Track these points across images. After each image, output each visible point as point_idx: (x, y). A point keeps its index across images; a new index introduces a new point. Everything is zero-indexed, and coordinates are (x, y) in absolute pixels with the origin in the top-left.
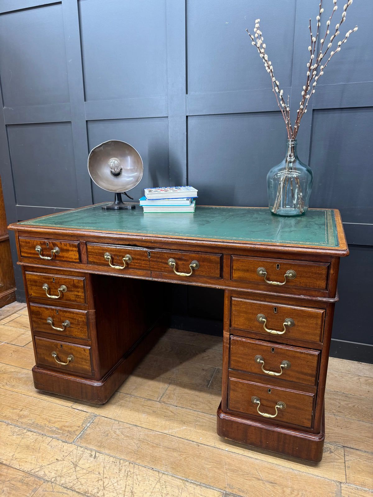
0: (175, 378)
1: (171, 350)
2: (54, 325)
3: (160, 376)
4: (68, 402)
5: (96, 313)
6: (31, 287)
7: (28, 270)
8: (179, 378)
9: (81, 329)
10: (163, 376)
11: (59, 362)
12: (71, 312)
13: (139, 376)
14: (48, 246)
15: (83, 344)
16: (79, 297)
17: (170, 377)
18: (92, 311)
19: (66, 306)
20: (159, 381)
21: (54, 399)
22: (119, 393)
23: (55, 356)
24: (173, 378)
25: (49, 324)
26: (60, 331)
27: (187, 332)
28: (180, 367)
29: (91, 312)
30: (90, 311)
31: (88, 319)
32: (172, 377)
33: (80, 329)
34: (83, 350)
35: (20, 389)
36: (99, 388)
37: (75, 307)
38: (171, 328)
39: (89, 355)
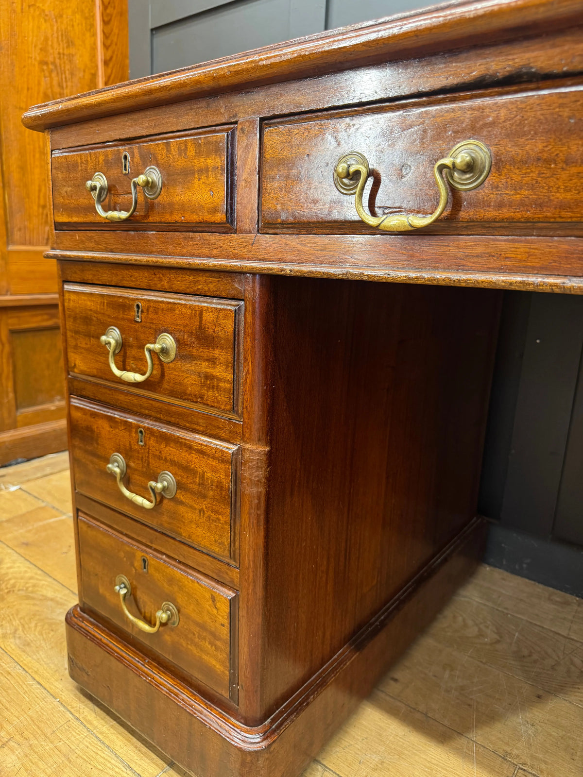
0: (529, 762)
1: (498, 638)
2: (127, 480)
3: (470, 736)
4: (147, 757)
5: (271, 458)
6: (76, 339)
7: (72, 279)
8: (543, 766)
9: (209, 517)
10: (478, 736)
11: (131, 617)
12: (181, 443)
13: (393, 711)
14: (126, 170)
15: (210, 574)
16: (215, 383)
17: (508, 749)
18: (257, 450)
19: (169, 419)
20: (466, 756)
21: (112, 727)
22: (319, 768)
23: (123, 592)
24: (518, 756)
25: (112, 475)
26: (141, 508)
27: (541, 586)
28: (538, 714)
29: (252, 451)
30: (248, 446)
31: (236, 479)
32: (515, 752)
33: (207, 514)
34: (208, 596)
35: (38, 661)
36: (249, 759)
37: (197, 424)
38: (490, 564)
39: (226, 622)
